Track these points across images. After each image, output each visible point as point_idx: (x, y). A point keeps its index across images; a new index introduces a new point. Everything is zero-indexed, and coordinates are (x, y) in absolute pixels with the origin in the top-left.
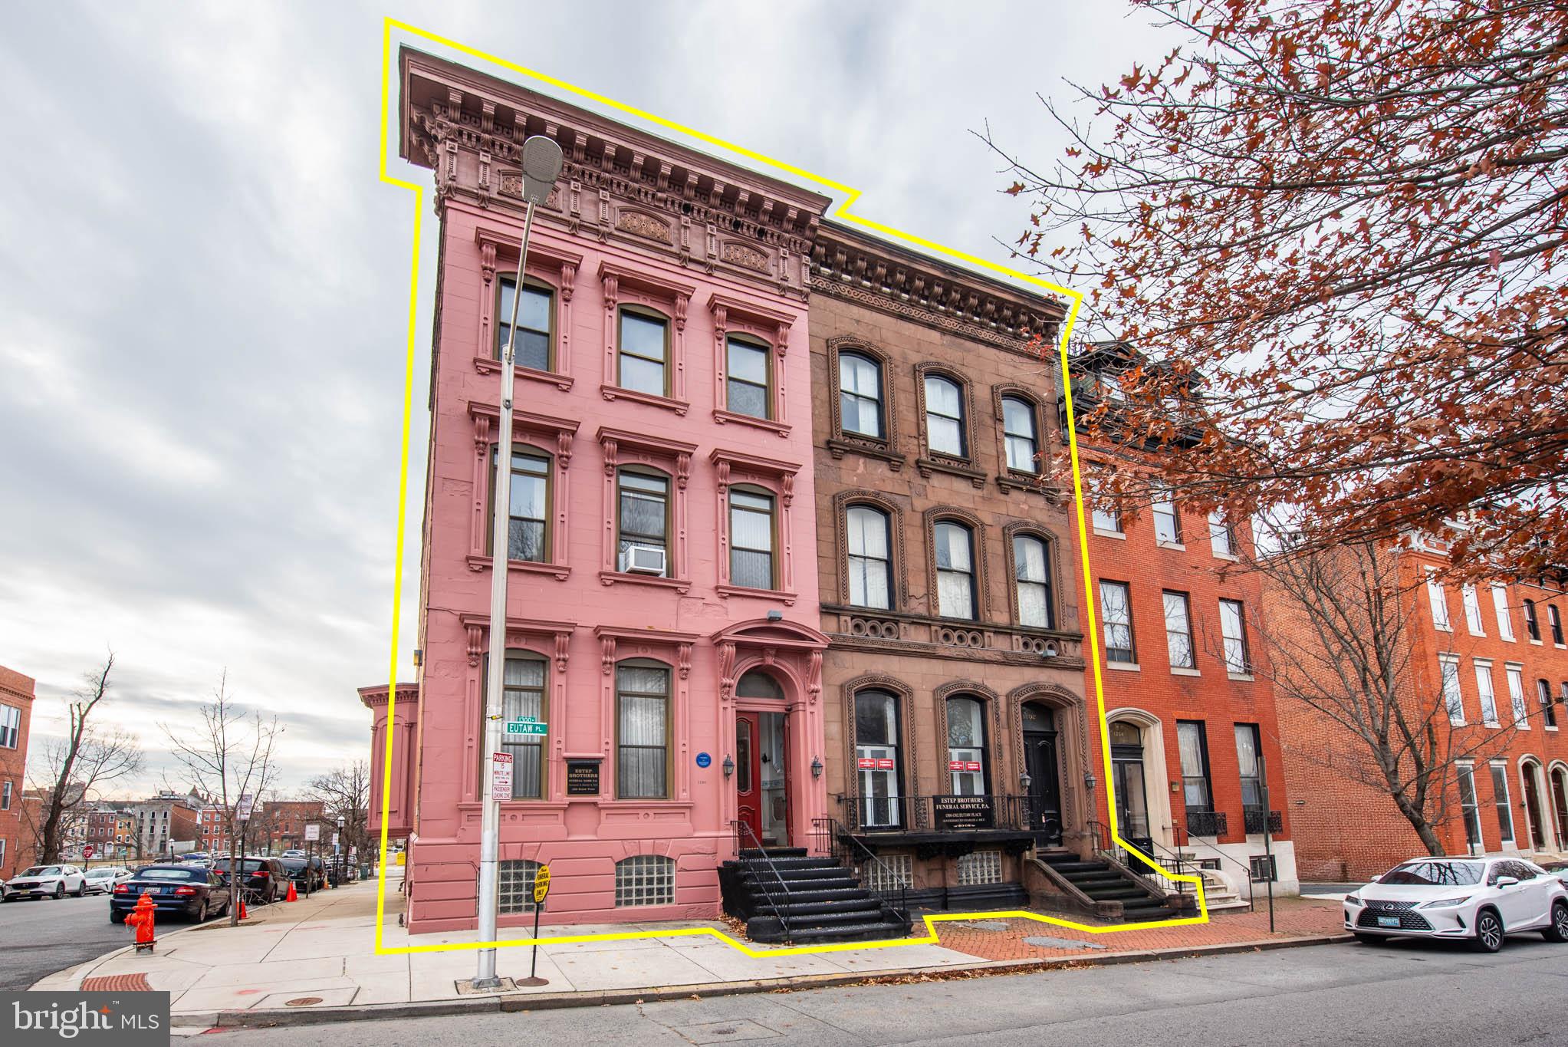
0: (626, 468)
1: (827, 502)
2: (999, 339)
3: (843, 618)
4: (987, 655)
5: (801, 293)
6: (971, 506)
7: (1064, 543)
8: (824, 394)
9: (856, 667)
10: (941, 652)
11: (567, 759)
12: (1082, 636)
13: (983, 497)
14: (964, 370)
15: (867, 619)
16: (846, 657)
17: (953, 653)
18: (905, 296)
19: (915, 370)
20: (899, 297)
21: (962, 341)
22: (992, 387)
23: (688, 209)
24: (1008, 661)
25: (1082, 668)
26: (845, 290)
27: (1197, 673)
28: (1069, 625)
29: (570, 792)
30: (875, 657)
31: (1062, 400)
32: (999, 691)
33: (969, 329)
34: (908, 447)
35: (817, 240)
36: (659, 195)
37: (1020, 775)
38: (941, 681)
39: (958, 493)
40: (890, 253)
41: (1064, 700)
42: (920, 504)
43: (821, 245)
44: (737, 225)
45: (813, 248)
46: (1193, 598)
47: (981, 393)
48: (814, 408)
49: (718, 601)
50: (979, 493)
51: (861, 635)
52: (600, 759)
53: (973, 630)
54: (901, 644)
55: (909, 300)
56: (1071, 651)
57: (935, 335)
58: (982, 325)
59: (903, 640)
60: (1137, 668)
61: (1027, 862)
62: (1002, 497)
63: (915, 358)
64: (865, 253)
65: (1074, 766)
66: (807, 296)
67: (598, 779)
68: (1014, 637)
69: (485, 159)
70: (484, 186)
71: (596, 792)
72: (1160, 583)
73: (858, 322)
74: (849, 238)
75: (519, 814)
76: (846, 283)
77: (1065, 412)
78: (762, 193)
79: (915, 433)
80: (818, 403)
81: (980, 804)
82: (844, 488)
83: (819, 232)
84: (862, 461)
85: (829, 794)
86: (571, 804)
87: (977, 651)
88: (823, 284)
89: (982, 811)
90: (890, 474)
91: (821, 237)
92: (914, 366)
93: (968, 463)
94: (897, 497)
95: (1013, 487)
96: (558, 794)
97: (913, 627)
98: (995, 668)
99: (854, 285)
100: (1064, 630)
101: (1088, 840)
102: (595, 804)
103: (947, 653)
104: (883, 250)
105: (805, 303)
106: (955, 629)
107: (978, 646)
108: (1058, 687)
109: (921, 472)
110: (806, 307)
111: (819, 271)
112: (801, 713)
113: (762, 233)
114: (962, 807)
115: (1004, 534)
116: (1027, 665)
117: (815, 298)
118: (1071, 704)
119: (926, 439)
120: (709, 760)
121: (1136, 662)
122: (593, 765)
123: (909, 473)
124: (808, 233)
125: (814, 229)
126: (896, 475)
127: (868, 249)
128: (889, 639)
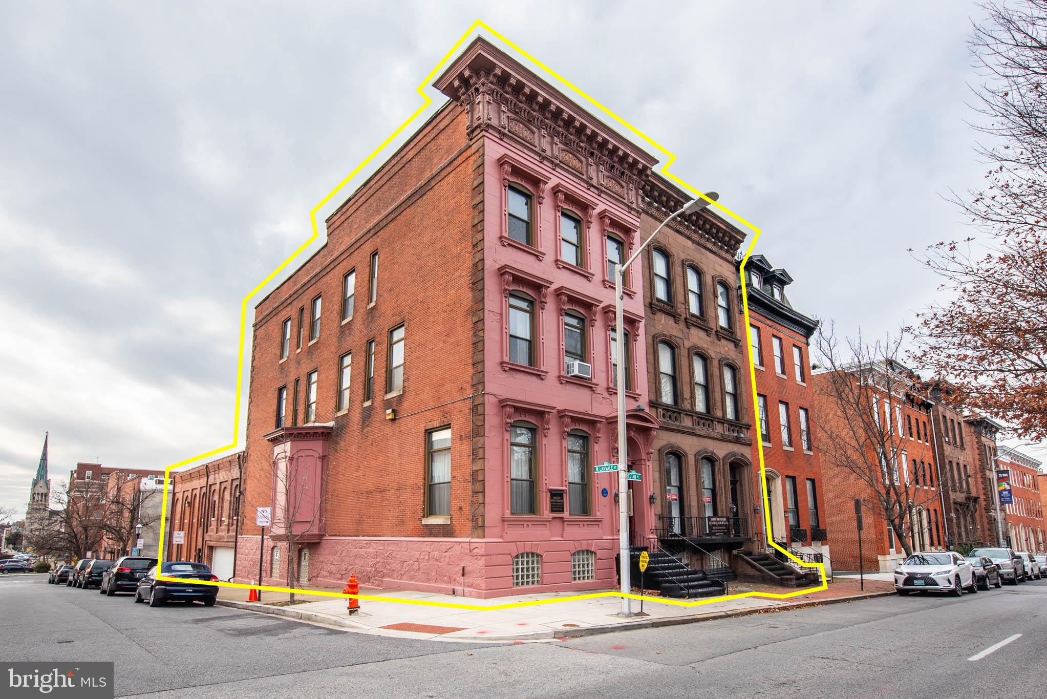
0: (569, 312)
1: (650, 340)
2: (714, 249)
3: (659, 410)
4: (714, 435)
5: (638, 212)
6: (706, 347)
7: (742, 371)
8: (647, 275)
9: (663, 439)
10: (699, 432)
11: (550, 491)
12: (750, 426)
13: (710, 342)
14: (701, 265)
15: (668, 411)
16: (660, 433)
17: (702, 433)
19: (683, 263)
21: (700, 248)
22: (713, 277)
23: (592, 154)
24: (723, 439)
25: (751, 444)
26: (655, 213)
27: (792, 449)
28: (745, 420)
29: (552, 511)
30: (671, 434)
31: (740, 287)
32: (719, 456)
33: (703, 241)
34: (680, 309)
35: (647, 182)
36: (581, 144)
37: (730, 505)
38: (698, 449)
39: (702, 339)
40: (678, 194)
41: (744, 462)
42: (687, 344)
43: (648, 185)
44: (612, 167)
45: (644, 186)
46: (790, 406)
47: (708, 280)
48: (643, 282)
49: (608, 396)
50: (710, 339)
51: (666, 421)
52: (563, 490)
53: (707, 419)
54: (683, 427)
55: (680, 221)
56: (745, 434)
57: (689, 243)
58: (708, 240)
59: (683, 424)
60: (771, 446)
61: (734, 555)
62: (718, 342)
63: (683, 256)
64: (667, 193)
65: (748, 500)
66: (640, 214)
67: (563, 503)
68: (725, 425)
69: (503, 109)
70: (504, 126)
71: (562, 511)
72: (777, 397)
74: (662, 184)
75: (530, 524)
76: (655, 208)
77: (741, 295)
78: (628, 152)
79: (683, 302)
80: (645, 278)
81: (726, 522)
82: (657, 331)
83: (650, 178)
84: (663, 316)
85: (656, 515)
86: (554, 518)
87: (710, 432)
88: (646, 207)
89: (726, 525)
90: (674, 325)
91: (650, 181)
92: (683, 260)
93: (705, 321)
94: (677, 339)
95: (721, 337)
96: (547, 513)
97: (686, 417)
98: (717, 442)
99: (658, 209)
100: (744, 422)
101: (756, 542)
102: (562, 518)
104: (675, 192)
105: (639, 218)
106: (701, 419)
107: (711, 429)
108: (742, 455)
109: (687, 325)
110: (639, 220)
111: (645, 200)
112: (643, 466)
113: (623, 173)
114: (719, 523)
115: (719, 364)
116: (730, 441)
117: (643, 216)
118: (747, 465)
119: (688, 305)
120: (607, 493)
121: (769, 442)
122: (561, 494)
123: (682, 325)
124: (644, 177)
125: (647, 176)
126: (677, 326)
127: (669, 191)
128: (677, 423)
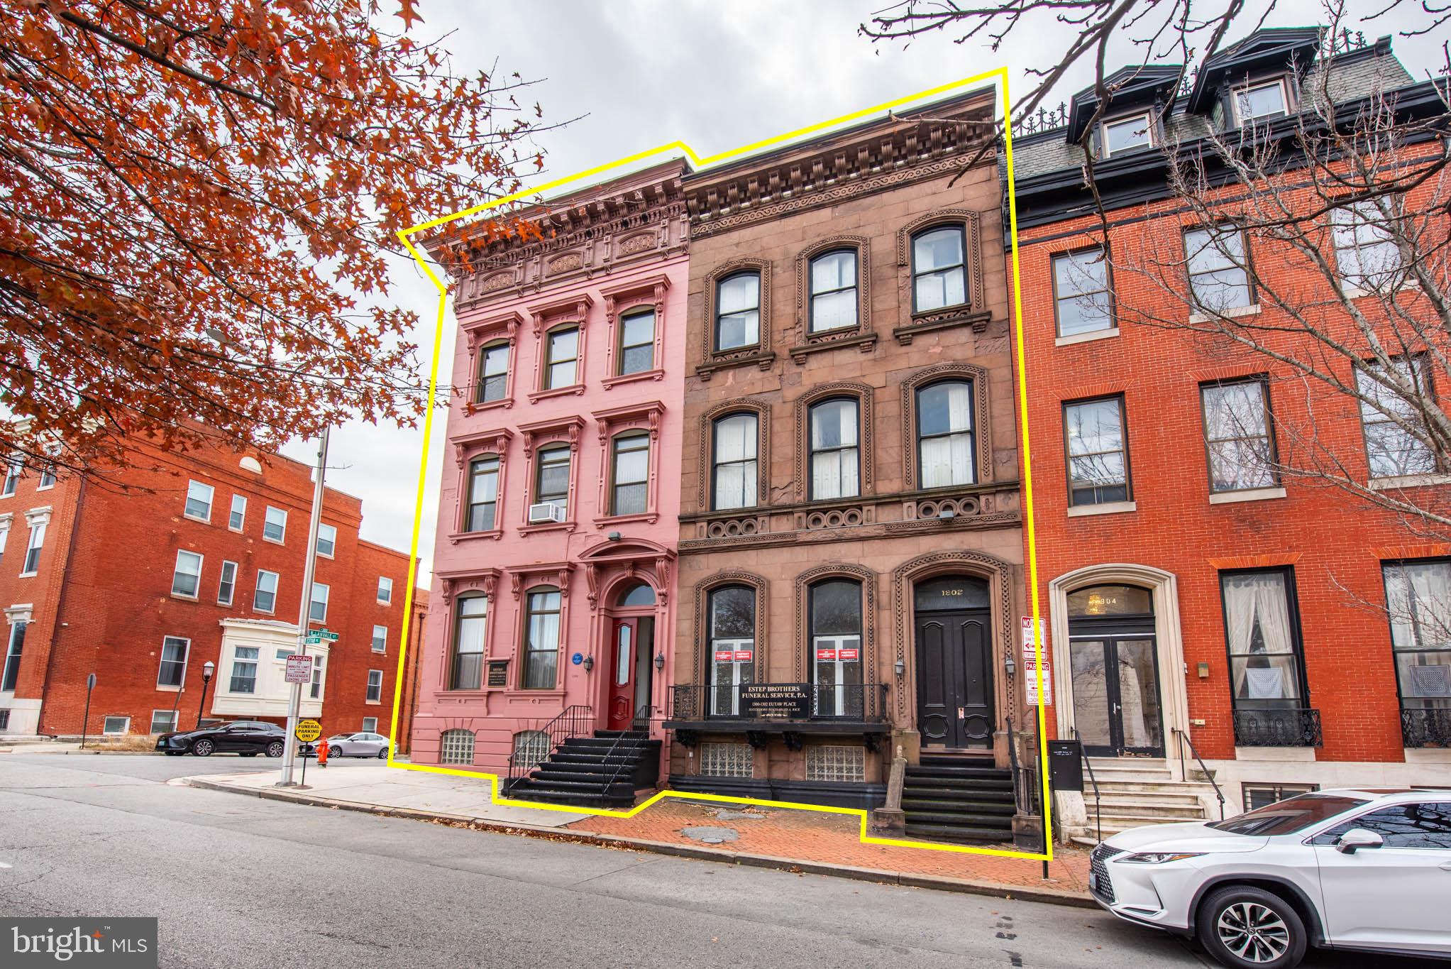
0: (543, 449)
2: (913, 174)
3: (699, 525)
4: (862, 532)
5: (681, 248)
6: (858, 374)
9: (709, 567)
11: (490, 661)
12: (1019, 483)
13: (875, 360)
14: (862, 231)
15: (724, 521)
16: (702, 560)
17: (819, 536)
18: (787, 193)
20: (781, 197)
21: (860, 202)
23: (590, 234)
24: (894, 533)
25: (1015, 523)
26: (725, 223)
27: (1282, 493)
29: (490, 684)
30: (732, 555)
32: (879, 569)
33: (871, 184)
35: (686, 197)
36: (569, 236)
38: (804, 568)
39: (841, 366)
40: (755, 166)
42: (793, 393)
43: (692, 199)
44: (625, 224)
45: (687, 204)
46: (1279, 381)
47: (883, 246)
49: (598, 532)
50: (870, 356)
51: (719, 537)
52: (507, 661)
53: (848, 507)
54: (756, 538)
55: (793, 194)
56: (1001, 504)
57: (826, 213)
58: (886, 172)
59: (761, 533)
60: (1132, 507)
62: (904, 349)
63: (797, 248)
64: (732, 180)
66: (687, 248)
67: (505, 675)
68: (909, 504)
70: (473, 294)
71: (504, 684)
72: (1192, 376)
73: (737, 245)
74: (712, 178)
76: (727, 215)
78: (631, 189)
79: (791, 325)
80: (692, 337)
81: (796, 693)
82: (710, 405)
83: (685, 189)
84: (731, 373)
86: (493, 692)
87: (854, 529)
88: (704, 228)
89: (796, 700)
90: (759, 375)
91: (687, 193)
92: (797, 257)
93: (859, 329)
94: (765, 395)
95: (914, 334)
96: (484, 687)
97: (774, 519)
98: (877, 544)
99: (734, 213)
100: (986, 481)
102: (504, 693)
103: (810, 538)
104: (746, 168)
105: (685, 255)
106: (825, 511)
107: (857, 524)
108: (968, 553)
109: (796, 361)
110: (686, 258)
111: (700, 220)
112: (657, 615)
113: (644, 218)
114: (773, 696)
115: (900, 391)
116: (923, 533)
117: (695, 246)
120: (581, 659)
121: (1130, 499)
122: (504, 665)
123: (783, 366)
124: (677, 196)
125: (681, 189)
126: (768, 373)
127: (733, 176)
128: (751, 534)
